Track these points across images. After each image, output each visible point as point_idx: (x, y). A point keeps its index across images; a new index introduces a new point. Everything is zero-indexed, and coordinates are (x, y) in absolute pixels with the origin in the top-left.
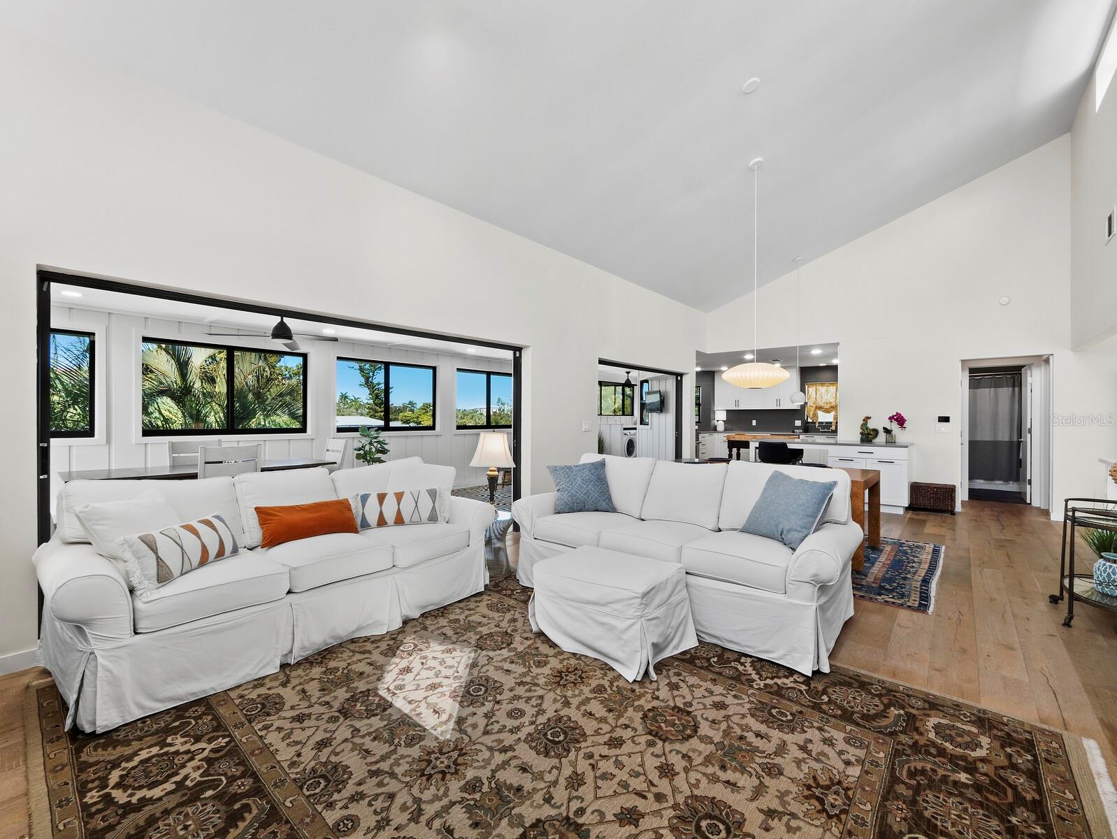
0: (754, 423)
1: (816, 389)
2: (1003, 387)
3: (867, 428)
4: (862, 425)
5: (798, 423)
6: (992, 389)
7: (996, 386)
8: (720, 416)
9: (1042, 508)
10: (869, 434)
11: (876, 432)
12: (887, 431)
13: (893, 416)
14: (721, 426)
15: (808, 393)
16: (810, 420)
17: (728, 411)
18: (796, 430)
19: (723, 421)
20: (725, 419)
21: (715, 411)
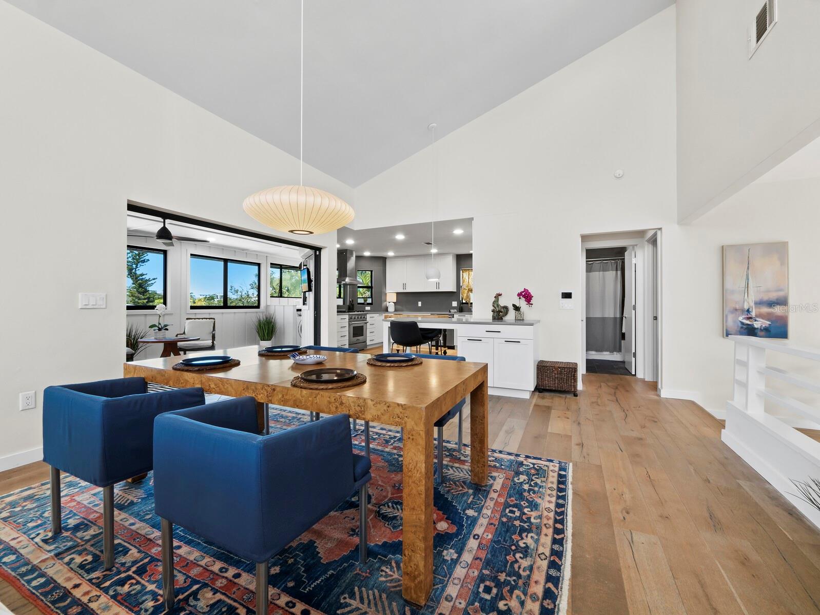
0: (420, 304)
1: (469, 274)
2: (609, 271)
3: (498, 305)
4: (494, 303)
5: (455, 304)
6: (601, 273)
7: (604, 270)
8: (391, 299)
9: (646, 380)
10: (500, 311)
11: (506, 308)
12: (517, 308)
13: (521, 293)
14: (391, 308)
15: (463, 277)
16: (464, 301)
17: (398, 294)
18: (452, 311)
19: (393, 302)
20: (395, 301)
21: (386, 293)
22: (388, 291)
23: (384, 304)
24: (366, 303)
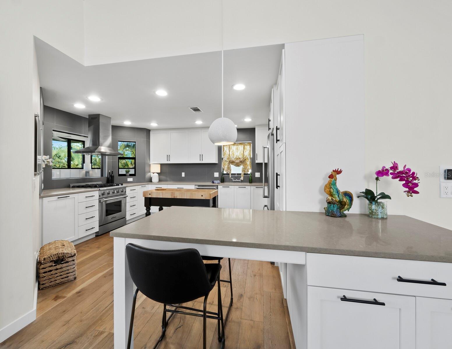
0: (183, 174)
5: (216, 175)
8: (155, 169)
14: (155, 178)
15: (223, 150)
16: (225, 172)
17: (162, 165)
18: (215, 181)
19: (157, 173)
20: (159, 172)
21: (150, 165)
22: (152, 161)
23: (148, 175)
24: (128, 174)
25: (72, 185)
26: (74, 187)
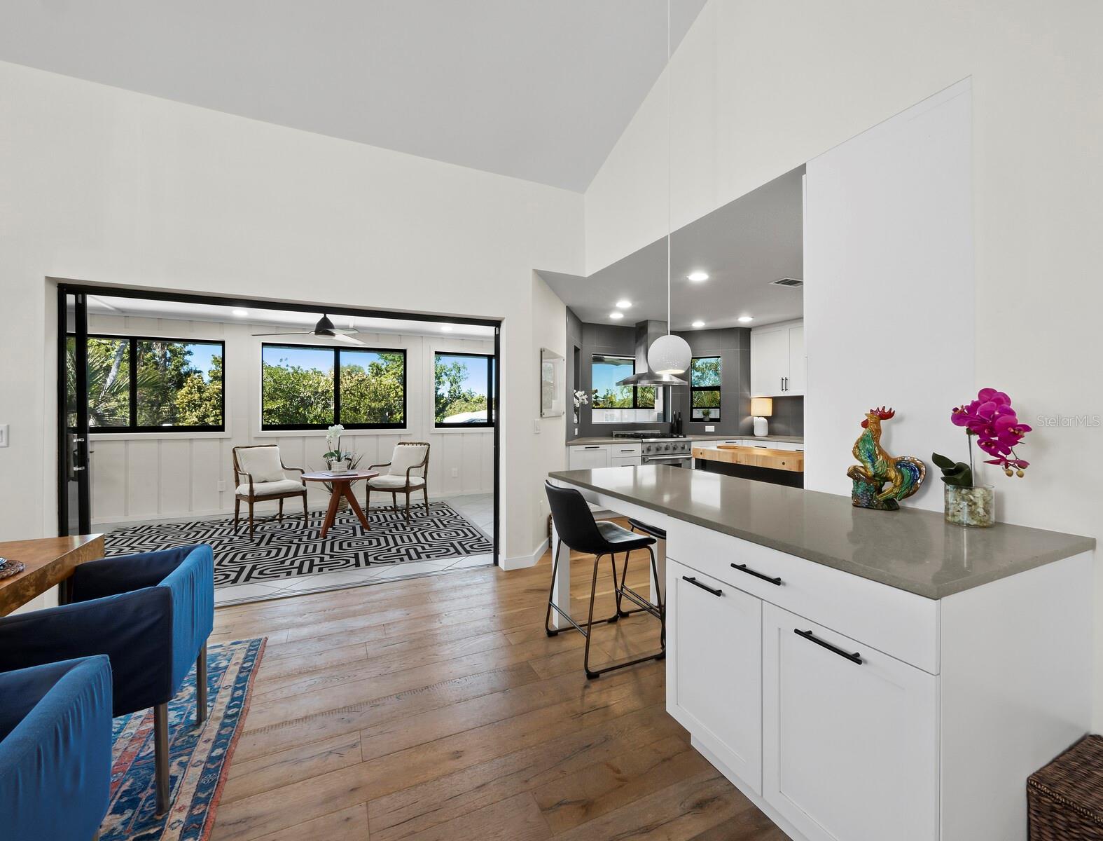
3: (878, 455)
4: (859, 442)
8: (760, 409)
10: (885, 478)
11: (910, 468)
14: (761, 428)
17: (776, 400)
19: (765, 417)
20: (769, 414)
21: (749, 401)
22: (754, 394)
23: (745, 420)
24: (707, 419)
25: (615, 433)
26: (617, 436)
